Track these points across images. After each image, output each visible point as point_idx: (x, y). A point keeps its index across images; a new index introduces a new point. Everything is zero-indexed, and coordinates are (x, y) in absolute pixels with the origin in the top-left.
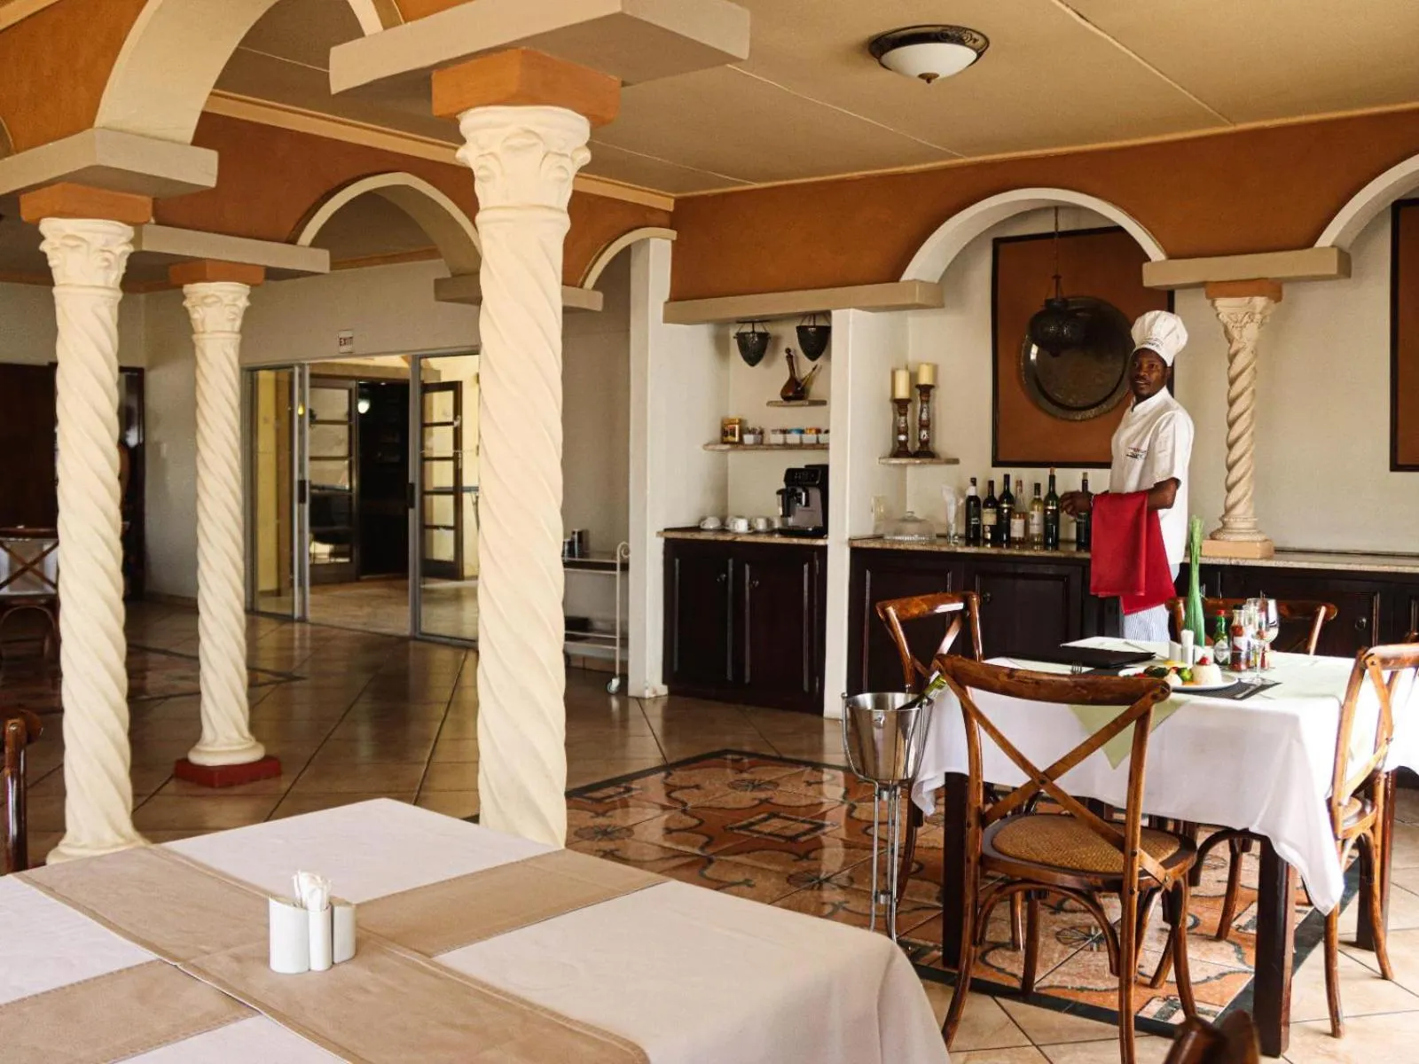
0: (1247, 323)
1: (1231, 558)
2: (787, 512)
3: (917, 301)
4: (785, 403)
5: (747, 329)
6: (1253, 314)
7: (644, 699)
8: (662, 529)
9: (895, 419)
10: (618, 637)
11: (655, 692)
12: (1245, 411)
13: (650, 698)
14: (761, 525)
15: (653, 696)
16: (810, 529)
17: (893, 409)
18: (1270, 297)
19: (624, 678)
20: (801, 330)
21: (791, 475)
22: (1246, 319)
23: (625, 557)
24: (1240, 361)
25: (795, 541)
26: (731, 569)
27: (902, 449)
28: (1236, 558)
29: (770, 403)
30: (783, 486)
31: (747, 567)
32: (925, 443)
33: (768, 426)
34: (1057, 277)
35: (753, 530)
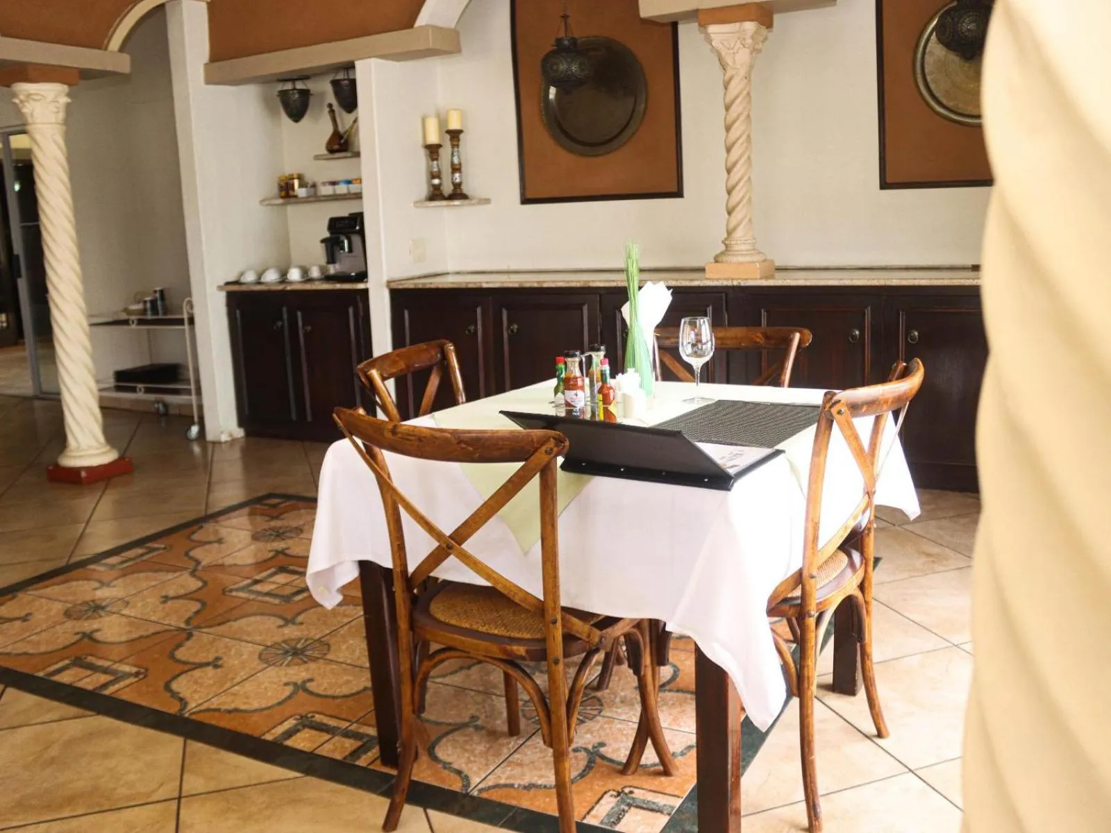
0: (739, 48)
1: (733, 279)
2: (332, 259)
3: (431, 45)
4: (331, 156)
5: (289, 86)
6: (744, 39)
7: (220, 443)
8: (222, 283)
9: (428, 164)
10: (193, 387)
11: (231, 435)
12: (740, 136)
13: (226, 442)
14: (315, 273)
15: (229, 439)
16: (353, 274)
17: (426, 155)
18: (762, 23)
19: (202, 425)
20: (335, 83)
21: (334, 224)
22: (739, 45)
23: (190, 311)
24: (735, 87)
25: (338, 286)
26: (285, 316)
27: (436, 192)
28: (737, 279)
29: (317, 158)
30: (327, 234)
31: (299, 314)
32: (457, 186)
33: (319, 179)
34: (565, 17)
35: (307, 279)
